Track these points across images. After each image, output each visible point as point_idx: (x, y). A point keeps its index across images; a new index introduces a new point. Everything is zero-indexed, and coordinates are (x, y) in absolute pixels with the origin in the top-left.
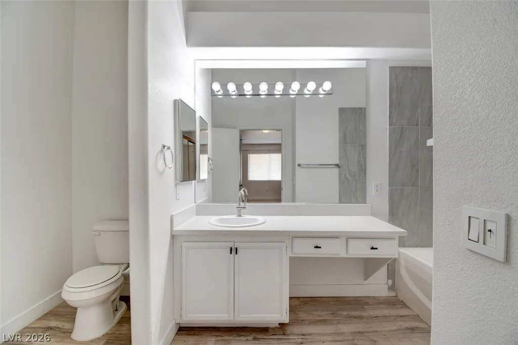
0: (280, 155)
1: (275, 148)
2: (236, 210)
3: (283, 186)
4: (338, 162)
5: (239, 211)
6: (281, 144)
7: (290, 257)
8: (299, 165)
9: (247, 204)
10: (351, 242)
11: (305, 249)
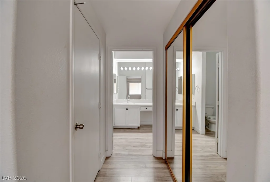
2: (127, 101)
3: (142, 96)
6: (141, 79)
8: (147, 89)
11: (143, 109)
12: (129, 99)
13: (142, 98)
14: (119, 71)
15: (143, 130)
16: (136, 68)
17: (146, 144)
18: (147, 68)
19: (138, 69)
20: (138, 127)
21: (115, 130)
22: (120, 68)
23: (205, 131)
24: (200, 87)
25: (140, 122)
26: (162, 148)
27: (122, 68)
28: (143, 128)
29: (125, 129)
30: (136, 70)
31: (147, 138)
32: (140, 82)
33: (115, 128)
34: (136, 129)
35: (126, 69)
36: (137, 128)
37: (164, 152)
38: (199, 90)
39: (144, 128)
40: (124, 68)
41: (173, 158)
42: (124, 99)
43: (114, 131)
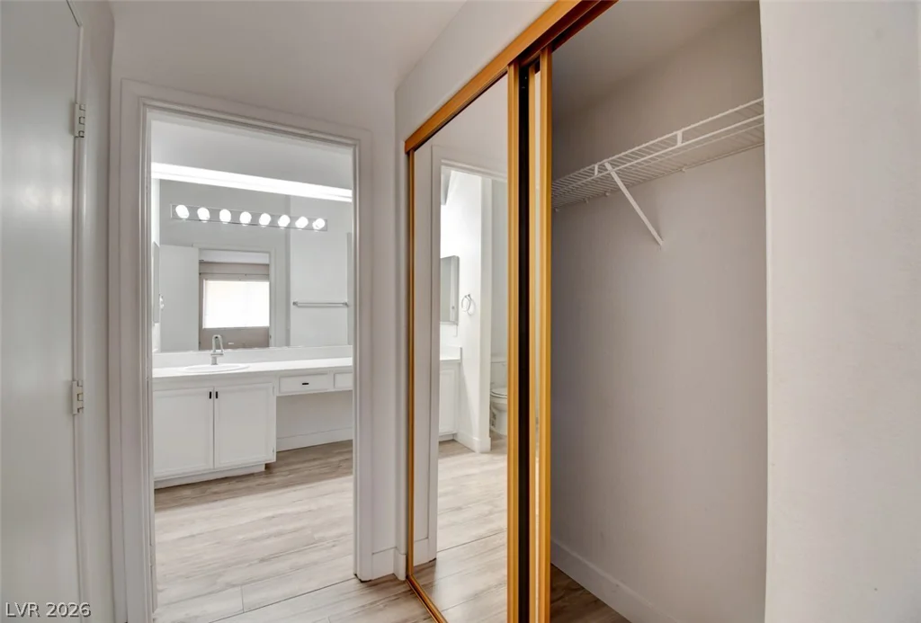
0: (268, 283)
1: (259, 272)
2: (211, 359)
3: (272, 333)
4: (346, 300)
5: (215, 358)
6: (268, 265)
7: (278, 398)
8: (294, 303)
9: (225, 351)
10: (338, 377)
11: (293, 387)
12: (218, 347)
13: (272, 341)
14: (168, 219)
15: (291, 472)
16: (255, 217)
17: (320, 535)
18: (302, 222)
19: (265, 220)
20: (268, 466)
21: (163, 496)
22: (174, 207)
23: (489, 439)
24: (477, 297)
25: (278, 438)
26: (391, 536)
27: (182, 212)
28: (288, 465)
29: (204, 487)
30: (254, 223)
31: (313, 506)
32: (266, 276)
33: (159, 487)
34: (259, 474)
35: (204, 214)
36: (263, 469)
37: (403, 550)
38: (472, 307)
39: (293, 463)
40: (193, 210)
41: (432, 563)
42: (191, 352)
43: (155, 502)
